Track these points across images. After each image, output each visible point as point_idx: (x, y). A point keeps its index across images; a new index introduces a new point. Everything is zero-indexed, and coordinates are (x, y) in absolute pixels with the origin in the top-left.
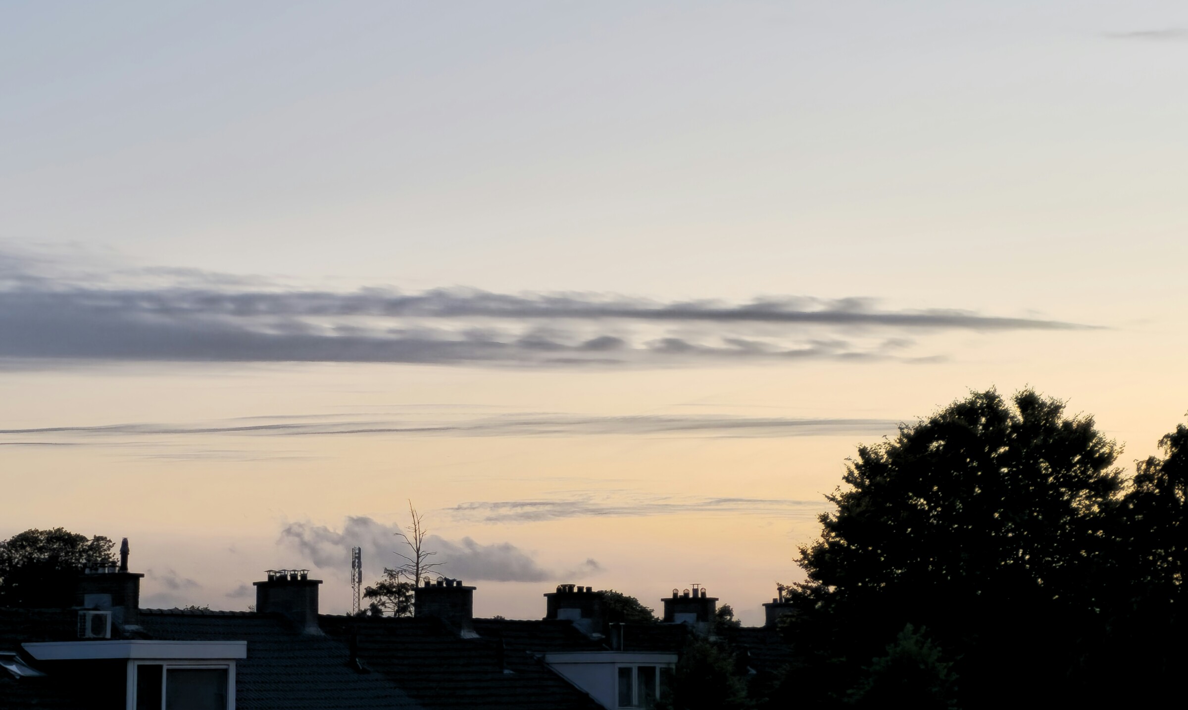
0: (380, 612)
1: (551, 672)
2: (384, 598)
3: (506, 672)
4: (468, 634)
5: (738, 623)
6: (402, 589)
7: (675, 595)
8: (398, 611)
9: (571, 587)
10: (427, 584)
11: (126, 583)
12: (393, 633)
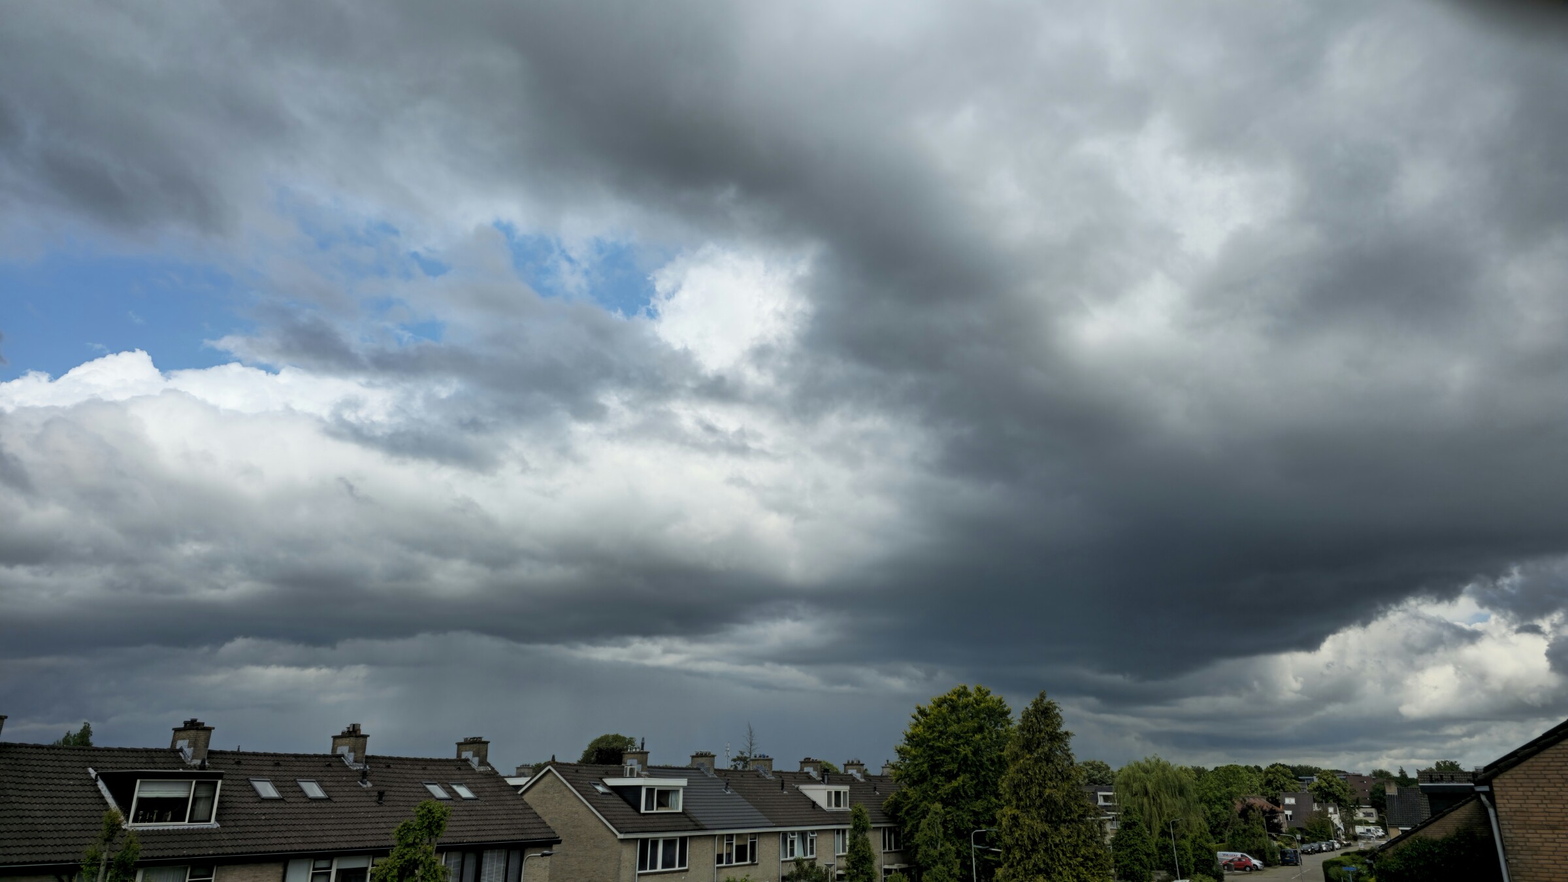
0: (737, 768)
1: (801, 793)
2: (739, 762)
3: (785, 792)
4: (770, 777)
5: (871, 775)
6: (746, 758)
8: (743, 768)
9: (810, 759)
10: (754, 757)
11: (643, 755)
12: (742, 776)
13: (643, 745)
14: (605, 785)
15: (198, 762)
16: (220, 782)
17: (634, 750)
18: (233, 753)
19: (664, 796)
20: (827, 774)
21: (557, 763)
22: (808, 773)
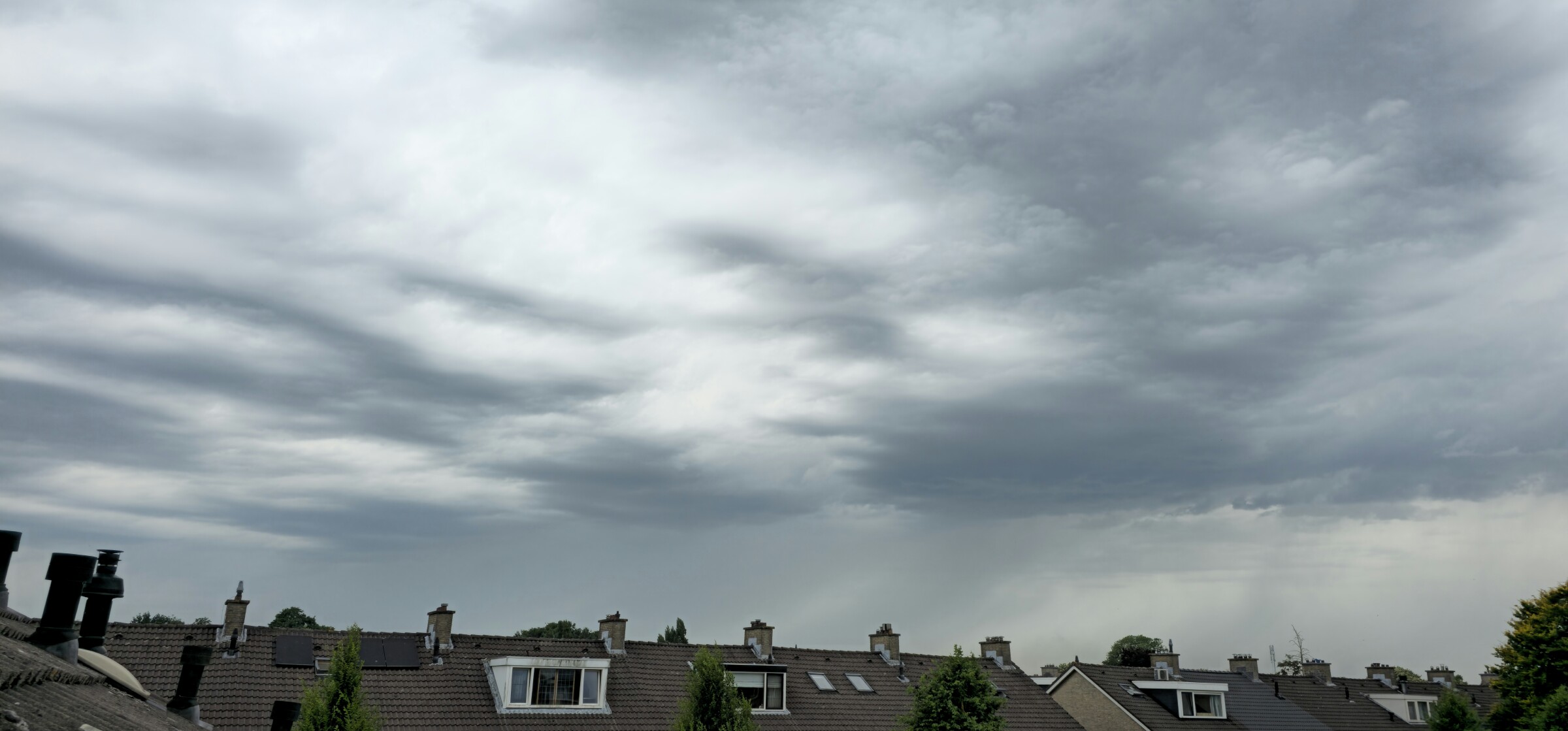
0: (1286, 673)
1: (1373, 702)
2: (1287, 667)
3: (1351, 701)
4: (1330, 684)
5: (1466, 683)
6: (1294, 664)
7: (1432, 669)
8: (1294, 673)
9: (1378, 664)
10: (1308, 661)
11: (1172, 658)
12: (1294, 682)
13: (1171, 646)
14: (1136, 688)
15: (766, 657)
16: (785, 674)
17: (1162, 652)
18: (791, 649)
19: (1203, 702)
20: (1404, 682)
21: (1082, 664)
22: (1379, 680)
